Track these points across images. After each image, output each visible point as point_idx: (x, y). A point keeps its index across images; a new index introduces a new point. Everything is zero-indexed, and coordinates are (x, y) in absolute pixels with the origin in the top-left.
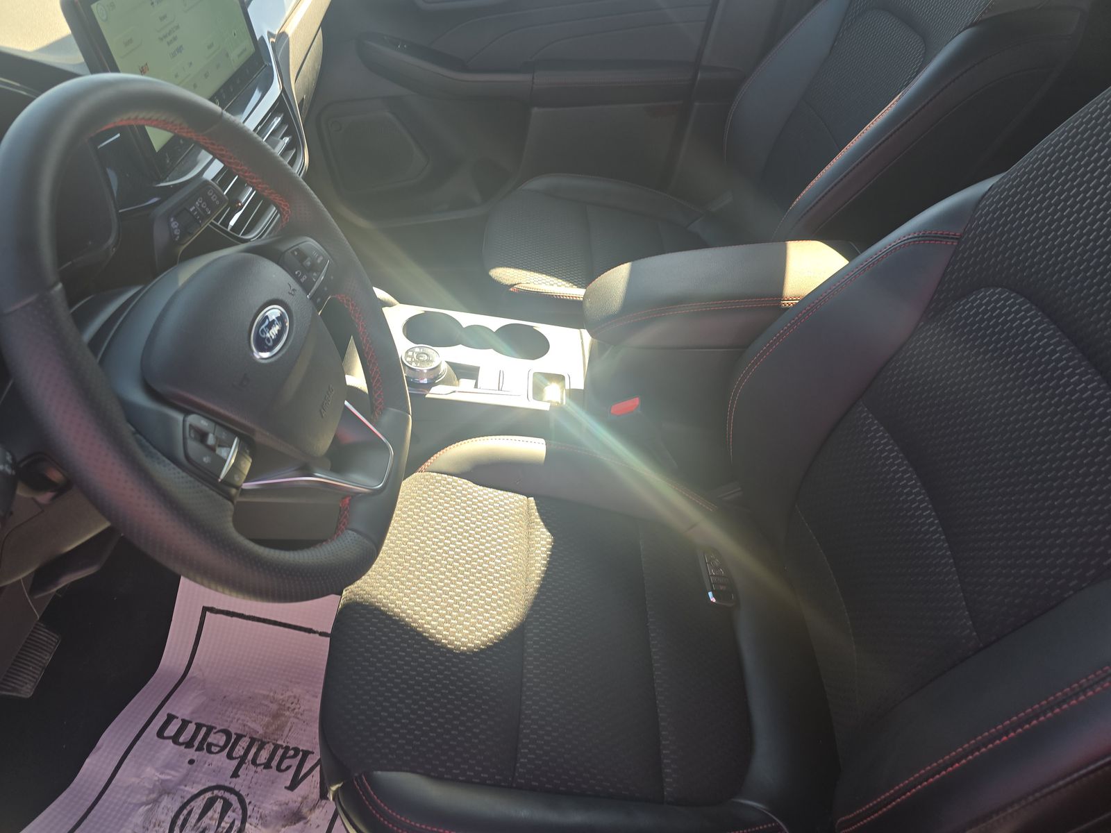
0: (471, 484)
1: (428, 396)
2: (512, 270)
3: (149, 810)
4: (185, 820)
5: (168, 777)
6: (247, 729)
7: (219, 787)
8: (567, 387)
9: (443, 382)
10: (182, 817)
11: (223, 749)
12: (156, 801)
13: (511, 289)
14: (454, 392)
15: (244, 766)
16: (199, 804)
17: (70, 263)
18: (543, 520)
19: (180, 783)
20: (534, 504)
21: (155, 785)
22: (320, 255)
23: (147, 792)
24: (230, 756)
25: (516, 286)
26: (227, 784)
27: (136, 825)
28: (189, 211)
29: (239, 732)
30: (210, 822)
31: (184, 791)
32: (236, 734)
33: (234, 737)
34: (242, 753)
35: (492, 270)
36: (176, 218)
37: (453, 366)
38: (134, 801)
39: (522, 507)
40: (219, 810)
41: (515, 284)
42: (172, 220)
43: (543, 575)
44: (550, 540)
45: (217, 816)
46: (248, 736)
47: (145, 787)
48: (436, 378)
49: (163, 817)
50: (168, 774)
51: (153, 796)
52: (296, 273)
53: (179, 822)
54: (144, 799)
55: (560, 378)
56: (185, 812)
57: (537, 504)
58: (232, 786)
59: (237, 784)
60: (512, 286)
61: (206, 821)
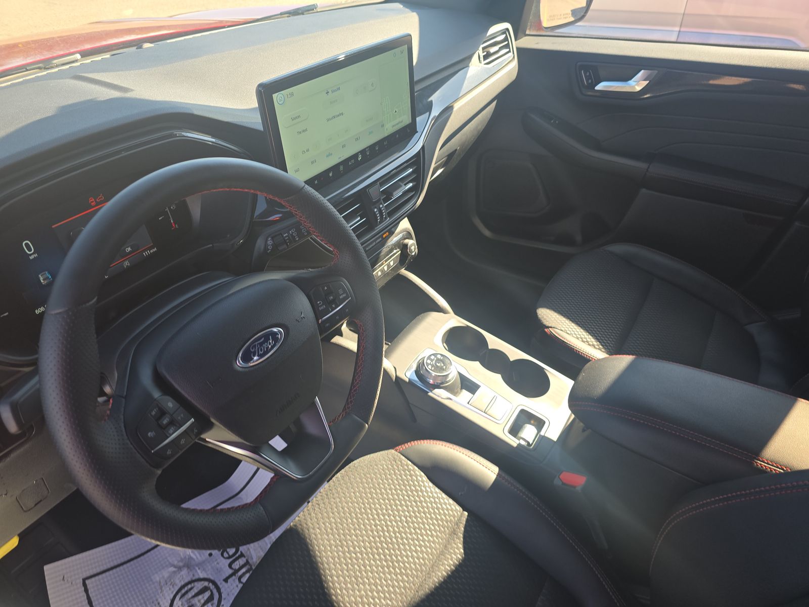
0: (425, 478)
1: (430, 394)
2: (556, 314)
3: (174, 572)
4: (187, 592)
5: (194, 557)
6: (248, 552)
7: (214, 583)
8: (542, 433)
9: (446, 388)
10: (186, 589)
11: (230, 557)
12: (180, 568)
13: (546, 330)
14: (450, 399)
15: (234, 577)
16: (199, 586)
17: (211, 245)
18: (464, 537)
19: (197, 565)
20: (465, 519)
21: (185, 557)
22: (345, 292)
23: (179, 559)
24: (230, 566)
25: (550, 329)
26: (219, 583)
27: (163, 577)
28: (283, 237)
29: (243, 552)
30: (197, 602)
31: (196, 571)
32: (241, 552)
33: (239, 553)
34: (237, 567)
35: (540, 309)
36: (272, 238)
37: (463, 378)
38: (170, 561)
39: (454, 516)
40: (206, 598)
41: (551, 327)
42: (270, 239)
43: (437, 585)
44: (460, 557)
45: (202, 601)
46: (246, 558)
47: (180, 555)
48: (442, 383)
49: (177, 581)
50: (196, 555)
51: (181, 564)
52: (318, 302)
53: (183, 591)
54: (176, 563)
55: (539, 423)
56: (189, 586)
57: (467, 521)
58: (221, 586)
59: (224, 587)
60: (548, 327)
61: (196, 599)
